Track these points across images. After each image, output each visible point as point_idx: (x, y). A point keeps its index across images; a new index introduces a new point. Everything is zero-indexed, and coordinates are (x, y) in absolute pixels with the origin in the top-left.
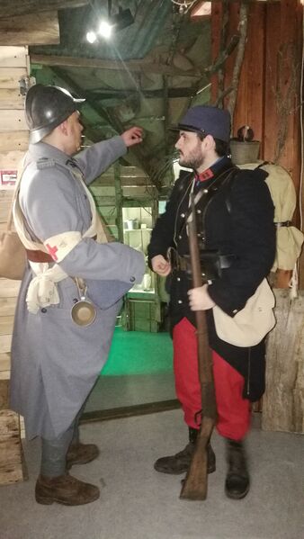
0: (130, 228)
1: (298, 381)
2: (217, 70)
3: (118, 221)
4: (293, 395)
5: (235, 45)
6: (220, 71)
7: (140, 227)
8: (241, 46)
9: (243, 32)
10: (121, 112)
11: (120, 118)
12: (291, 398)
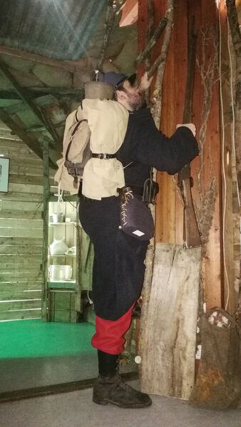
0: (55, 221)
1: (179, 339)
2: (144, 59)
3: (44, 215)
4: (173, 355)
5: (163, 30)
6: (147, 60)
7: (64, 221)
8: (168, 28)
9: (170, 18)
10: (54, 112)
11: (53, 121)
12: (171, 359)
